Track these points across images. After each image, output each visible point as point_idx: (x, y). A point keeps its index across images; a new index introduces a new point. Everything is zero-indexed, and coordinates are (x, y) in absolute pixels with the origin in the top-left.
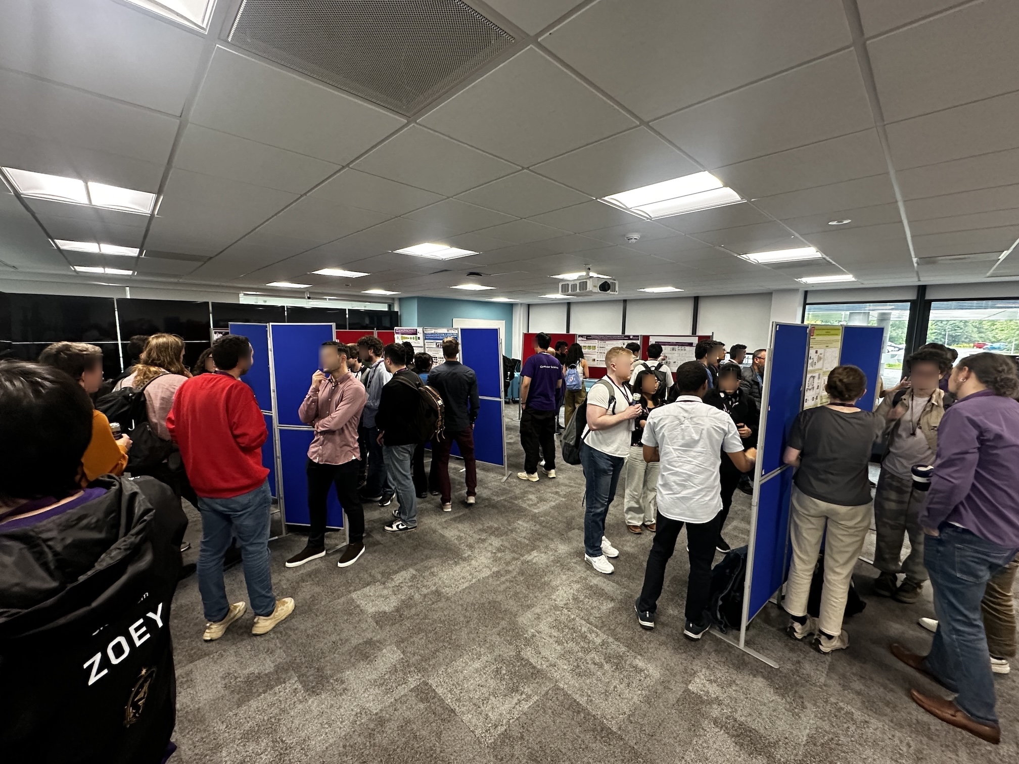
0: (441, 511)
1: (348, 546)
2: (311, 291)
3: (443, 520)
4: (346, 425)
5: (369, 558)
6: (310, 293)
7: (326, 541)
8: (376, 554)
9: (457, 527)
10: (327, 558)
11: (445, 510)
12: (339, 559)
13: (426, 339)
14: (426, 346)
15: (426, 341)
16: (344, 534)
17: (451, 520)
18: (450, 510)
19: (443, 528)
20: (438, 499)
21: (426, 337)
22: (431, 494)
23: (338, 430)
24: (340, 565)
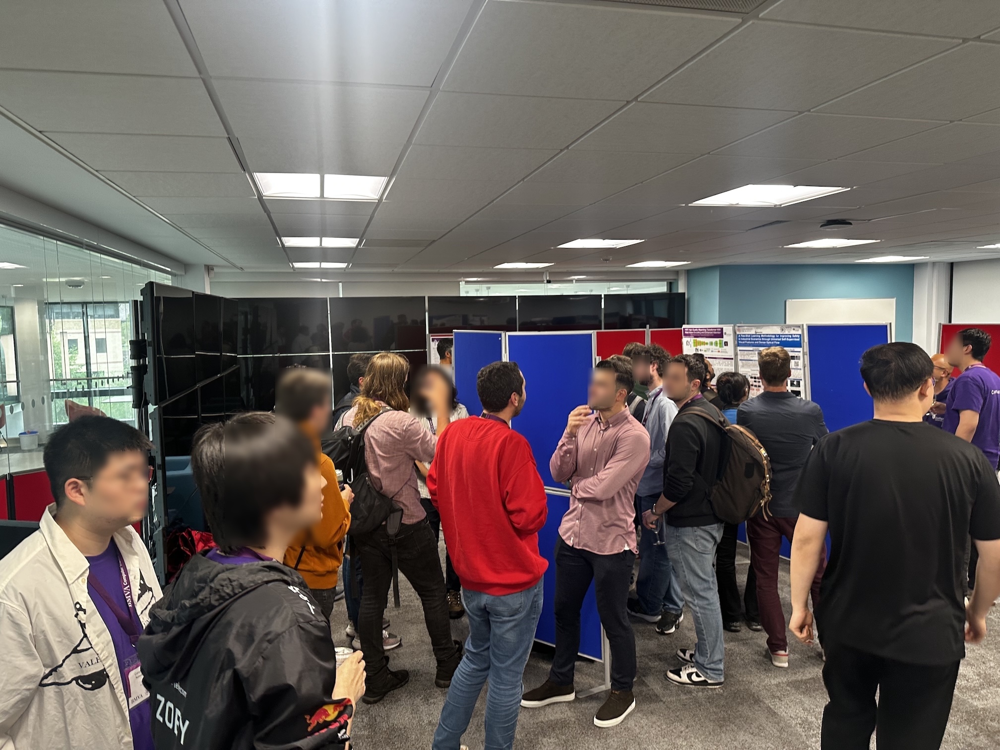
0: (769, 663)
1: (610, 694)
2: (553, 270)
3: (774, 682)
4: (618, 493)
5: (644, 721)
6: (551, 274)
7: (577, 678)
8: (654, 718)
9: (801, 702)
10: (577, 704)
11: (777, 664)
12: (595, 711)
13: (739, 345)
14: (739, 358)
15: (739, 348)
16: (603, 670)
17: (789, 684)
18: (786, 665)
19: (774, 697)
20: (762, 639)
21: (739, 341)
22: (749, 626)
23: (607, 500)
24: (597, 722)
